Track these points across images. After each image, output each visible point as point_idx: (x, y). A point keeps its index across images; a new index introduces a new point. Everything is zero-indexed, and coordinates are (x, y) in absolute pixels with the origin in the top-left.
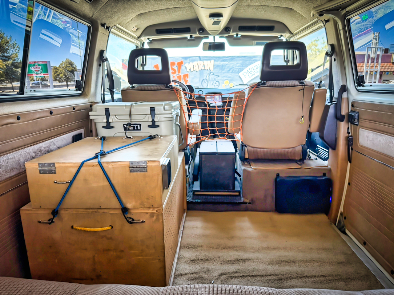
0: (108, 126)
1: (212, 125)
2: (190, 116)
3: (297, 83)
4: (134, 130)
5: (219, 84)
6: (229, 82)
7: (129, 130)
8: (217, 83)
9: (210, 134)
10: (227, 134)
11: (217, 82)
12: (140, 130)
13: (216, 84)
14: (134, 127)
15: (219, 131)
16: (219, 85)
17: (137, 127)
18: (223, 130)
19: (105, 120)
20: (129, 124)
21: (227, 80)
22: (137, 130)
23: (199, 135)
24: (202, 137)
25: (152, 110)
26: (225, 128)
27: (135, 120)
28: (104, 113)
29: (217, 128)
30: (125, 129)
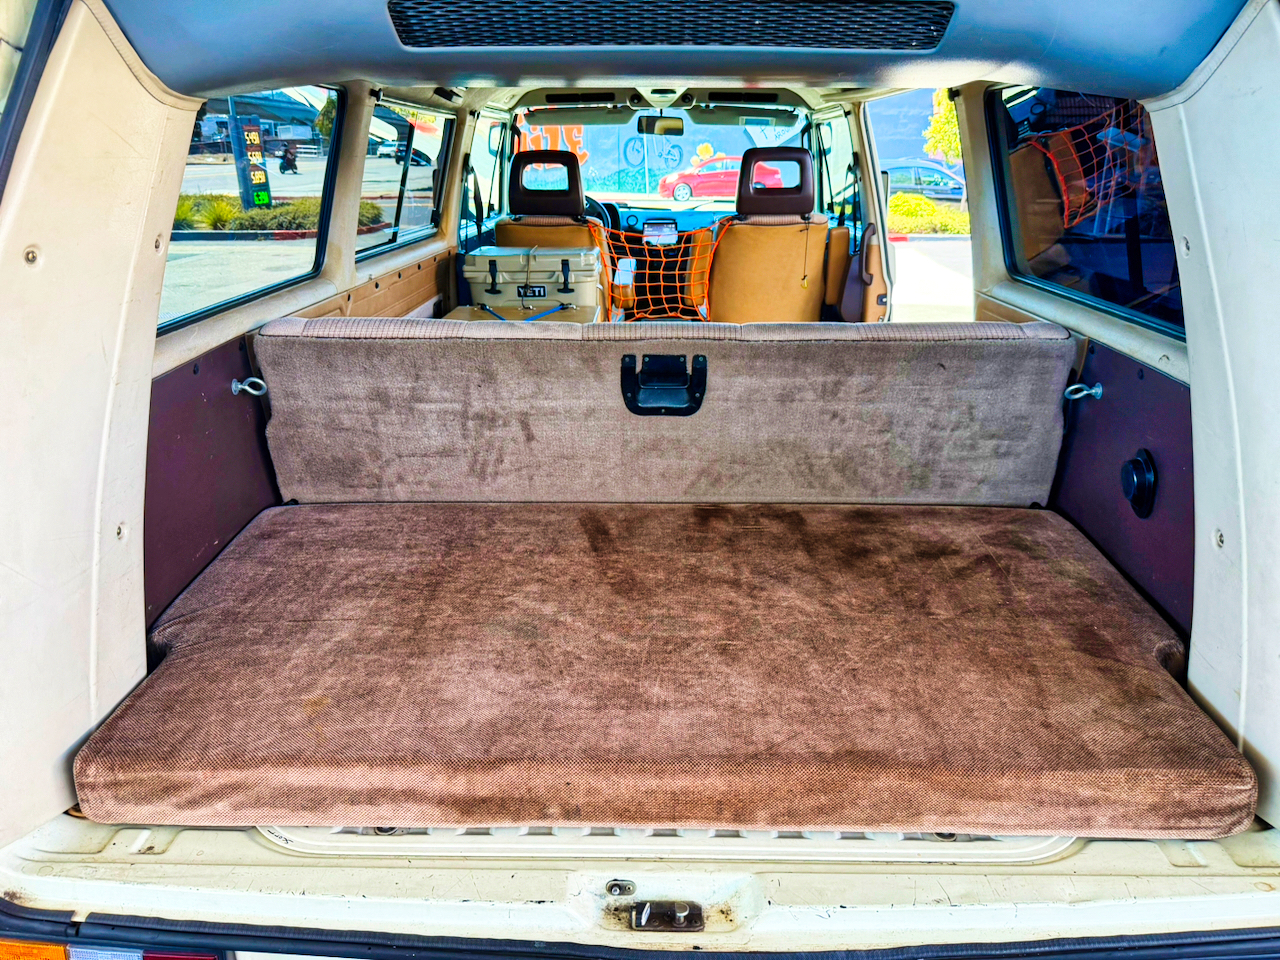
0: (493, 290)
1: (655, 290)
2: (614, 271)
3: (798, 218)
4: (534, 296)
5: (681, 155)
6: (712, 150)
7: (526, 296)
8: (675, 152)
9: (652, 307)
10: (681, 306)
11: (673, 147)
12: (544, 296)
13: (670, 157)
14: (534, 292)
15: (669, 301)
16: (680, 160)
17: (539, 291)
18: (675, 300)
19: (490, 280)
20: (526, 287)
21: (706, 144)
22: (540, 295)
23: (632, 308)
24: (638, 313)
25: (565, 264)
26: (679, 295)
27: (536, 279)
28: (488, 267)
29: (664, 296)
30: (519, 294)
